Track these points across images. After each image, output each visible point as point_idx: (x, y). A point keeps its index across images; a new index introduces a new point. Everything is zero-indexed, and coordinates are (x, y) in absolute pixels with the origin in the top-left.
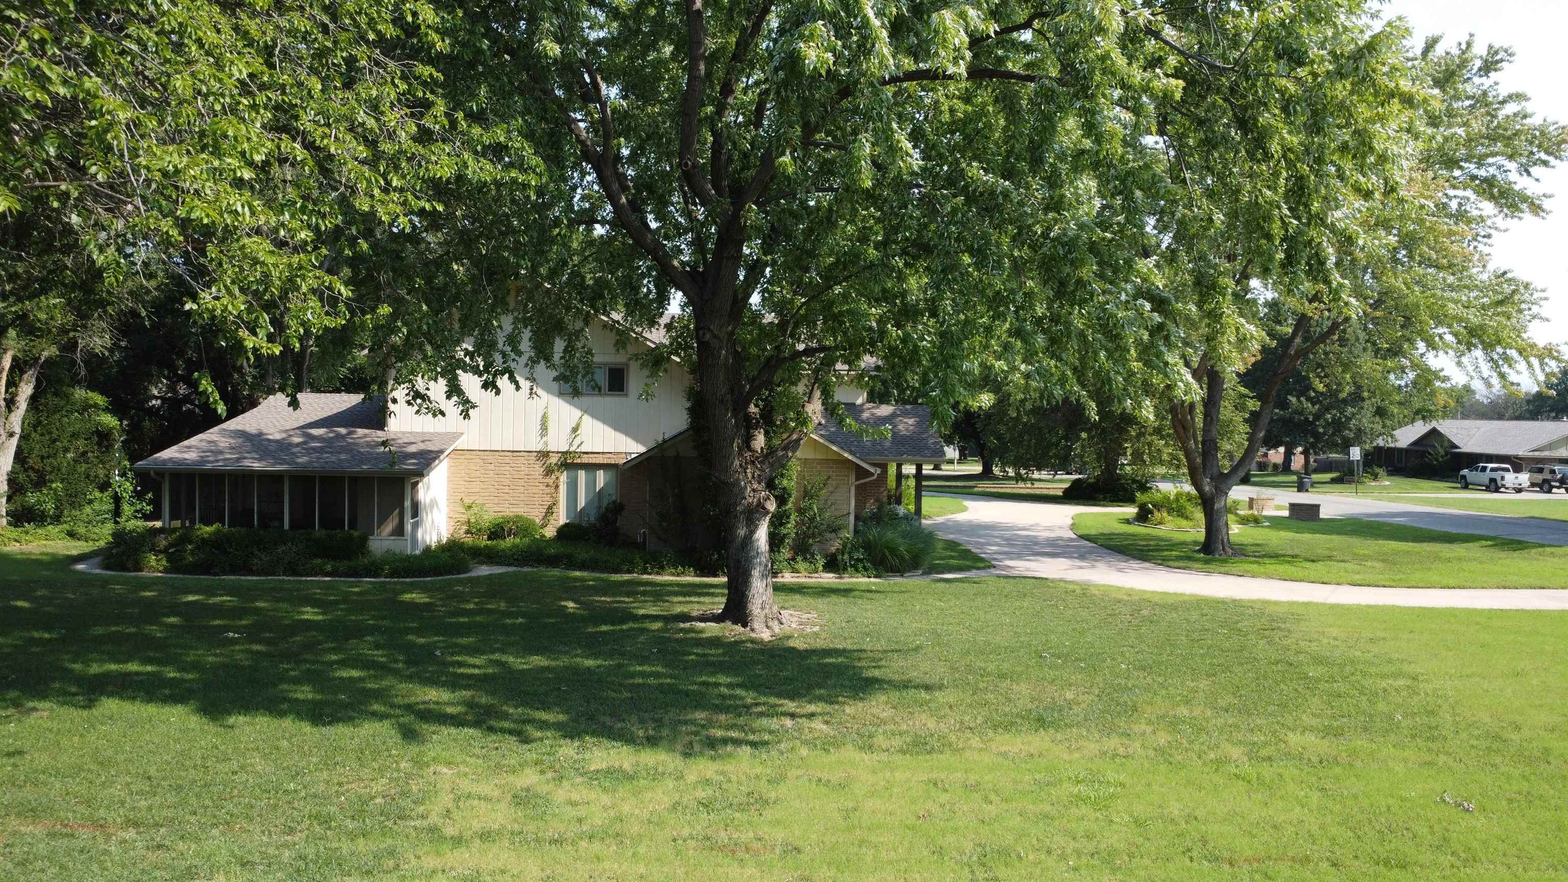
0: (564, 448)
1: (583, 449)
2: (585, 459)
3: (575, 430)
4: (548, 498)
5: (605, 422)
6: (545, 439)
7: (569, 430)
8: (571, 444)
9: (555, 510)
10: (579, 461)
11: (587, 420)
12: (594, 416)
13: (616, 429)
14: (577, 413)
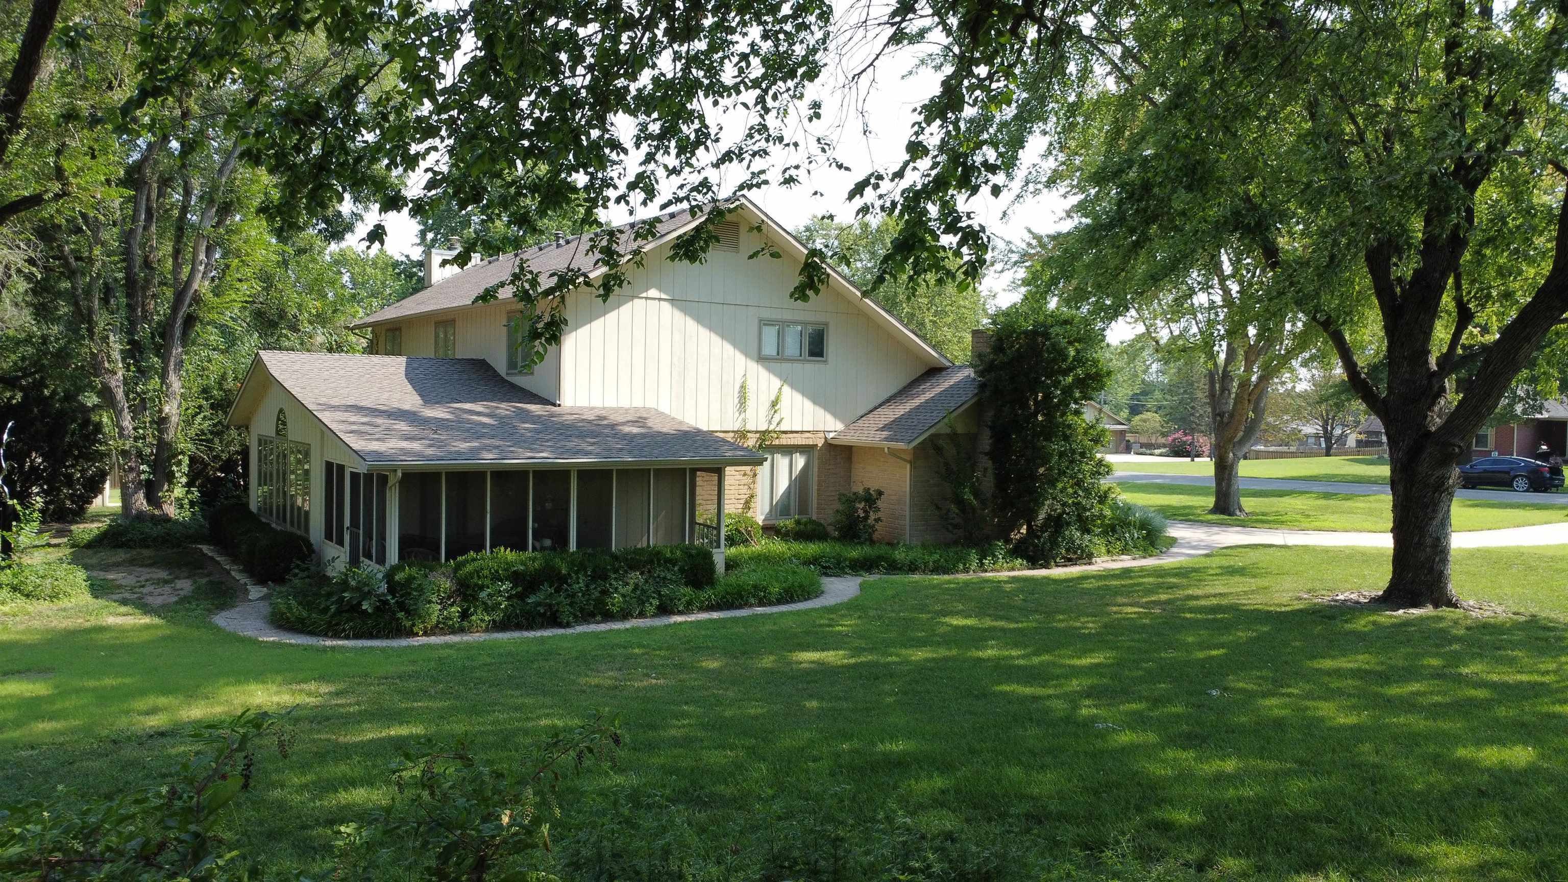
0: (763, 428)
1: (784, 427)
2: (785, 440)
3: (774, 404)
4: (744, 490)
5: (804, 393)
6: (743, 415)
7: (768, 404)
8: (770, 422)
9: (752, 505)
10: (776, 442)
11: (786, 389)
12: (793, 386)
13: (815, 402)
14: (776, 382)
